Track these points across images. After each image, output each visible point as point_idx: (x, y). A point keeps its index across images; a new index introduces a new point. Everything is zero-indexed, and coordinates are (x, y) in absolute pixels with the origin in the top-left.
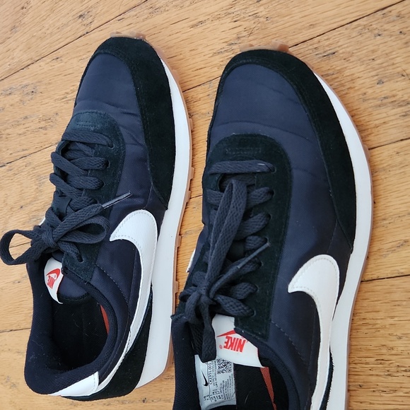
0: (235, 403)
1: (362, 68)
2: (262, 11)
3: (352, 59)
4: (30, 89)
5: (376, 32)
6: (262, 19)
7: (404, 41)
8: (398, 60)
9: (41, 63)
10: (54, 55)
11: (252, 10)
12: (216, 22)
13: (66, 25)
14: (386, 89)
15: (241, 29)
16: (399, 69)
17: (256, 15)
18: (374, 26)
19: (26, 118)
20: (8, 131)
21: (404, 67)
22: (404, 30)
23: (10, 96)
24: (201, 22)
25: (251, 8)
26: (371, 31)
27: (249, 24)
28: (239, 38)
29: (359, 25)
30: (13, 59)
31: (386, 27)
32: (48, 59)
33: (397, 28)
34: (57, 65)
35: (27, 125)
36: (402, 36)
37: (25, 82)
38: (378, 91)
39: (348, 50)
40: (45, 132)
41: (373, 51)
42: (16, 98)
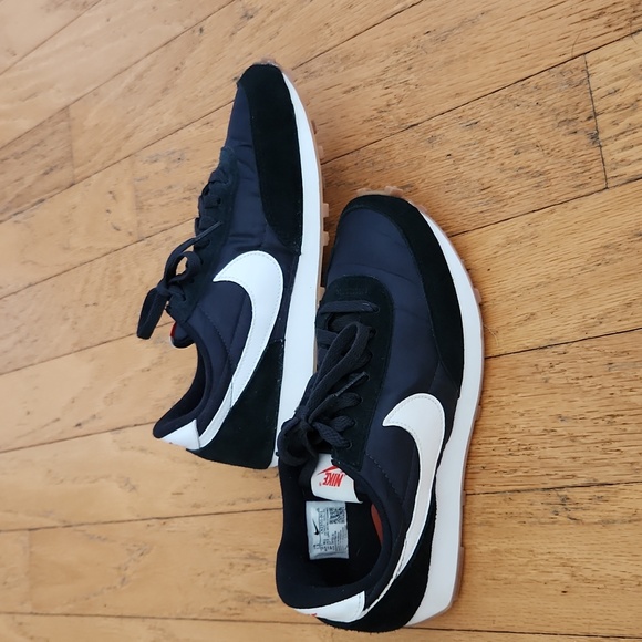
0: (347, 557)
1: (501, 138)
2: (413, 78)
3: (492, 129)
4: (177, 156)
5: (515, 102)
6: (411, 87)
7: (540, 112)
8: (534, 131)
9: (191, 128)
10: (205, 120)
11: (403, 77)
12: (368, 89)
13: (219, 88)
14: (521, 160)
15: (391, 96)
16: (534, 140)
17: (406, 83)
18: (514, 97)
19: (170, 187)
20: (150, 202)
21: (539, 137)
22: (540, 102)
23: (156, 164)
24: (354, 88)
25: (402, 75)
26: (511, 101)
27: (400, 91)
28: (388, 105)
29: (500, 96)
30: (162, 123)
31: (524, 98)
32: (197, 124)
33: (534, 99)
34: (207, 130)
35: (170, 196)
36: (538, 107)
37: (172, 149)
38: (514, 162)
39: (489, 119)
40: (188, 202)
41: (512, 122)
42: (161, 165)
